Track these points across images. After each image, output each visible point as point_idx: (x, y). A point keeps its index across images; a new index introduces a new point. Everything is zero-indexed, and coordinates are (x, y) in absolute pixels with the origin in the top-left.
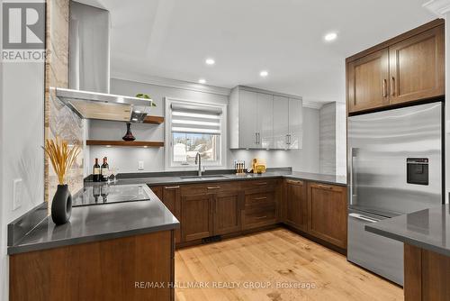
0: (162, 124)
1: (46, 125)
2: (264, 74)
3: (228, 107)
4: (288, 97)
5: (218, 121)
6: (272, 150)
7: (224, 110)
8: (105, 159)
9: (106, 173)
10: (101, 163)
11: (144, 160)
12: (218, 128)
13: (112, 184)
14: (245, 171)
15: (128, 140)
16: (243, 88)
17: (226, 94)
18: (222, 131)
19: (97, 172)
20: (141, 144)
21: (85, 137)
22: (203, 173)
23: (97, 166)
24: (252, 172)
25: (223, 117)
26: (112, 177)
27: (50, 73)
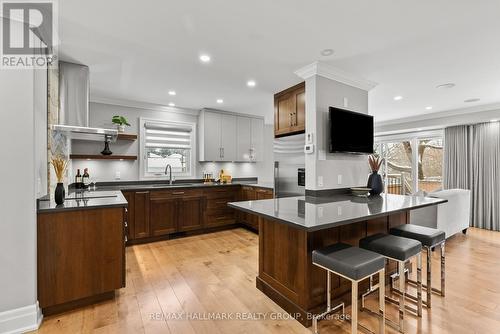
0: (136, 141)
1: (48, 149)
2: (220, 101)
3: (197, 126)
4: (250, 117)
5: (188, 137)
6: (239, 163)
7: (194, 128)
8: (86, 170)
9: (87, 181)
10: (82, 173)
11: (120, 171)
12: (188, 143)
13: (92, 190)
14: (213, 180)
15: (106, 155)
16: (208, 110)
17: (196, 114)
18: (193, 146)
19: (79, 180)
20: (118, 158)
21: (68, 152)
22: (173, 182)
23: (78, 175)
24: (219, 181)
25: (193, 134)
26: (92, 185)
27: (50, 118)
